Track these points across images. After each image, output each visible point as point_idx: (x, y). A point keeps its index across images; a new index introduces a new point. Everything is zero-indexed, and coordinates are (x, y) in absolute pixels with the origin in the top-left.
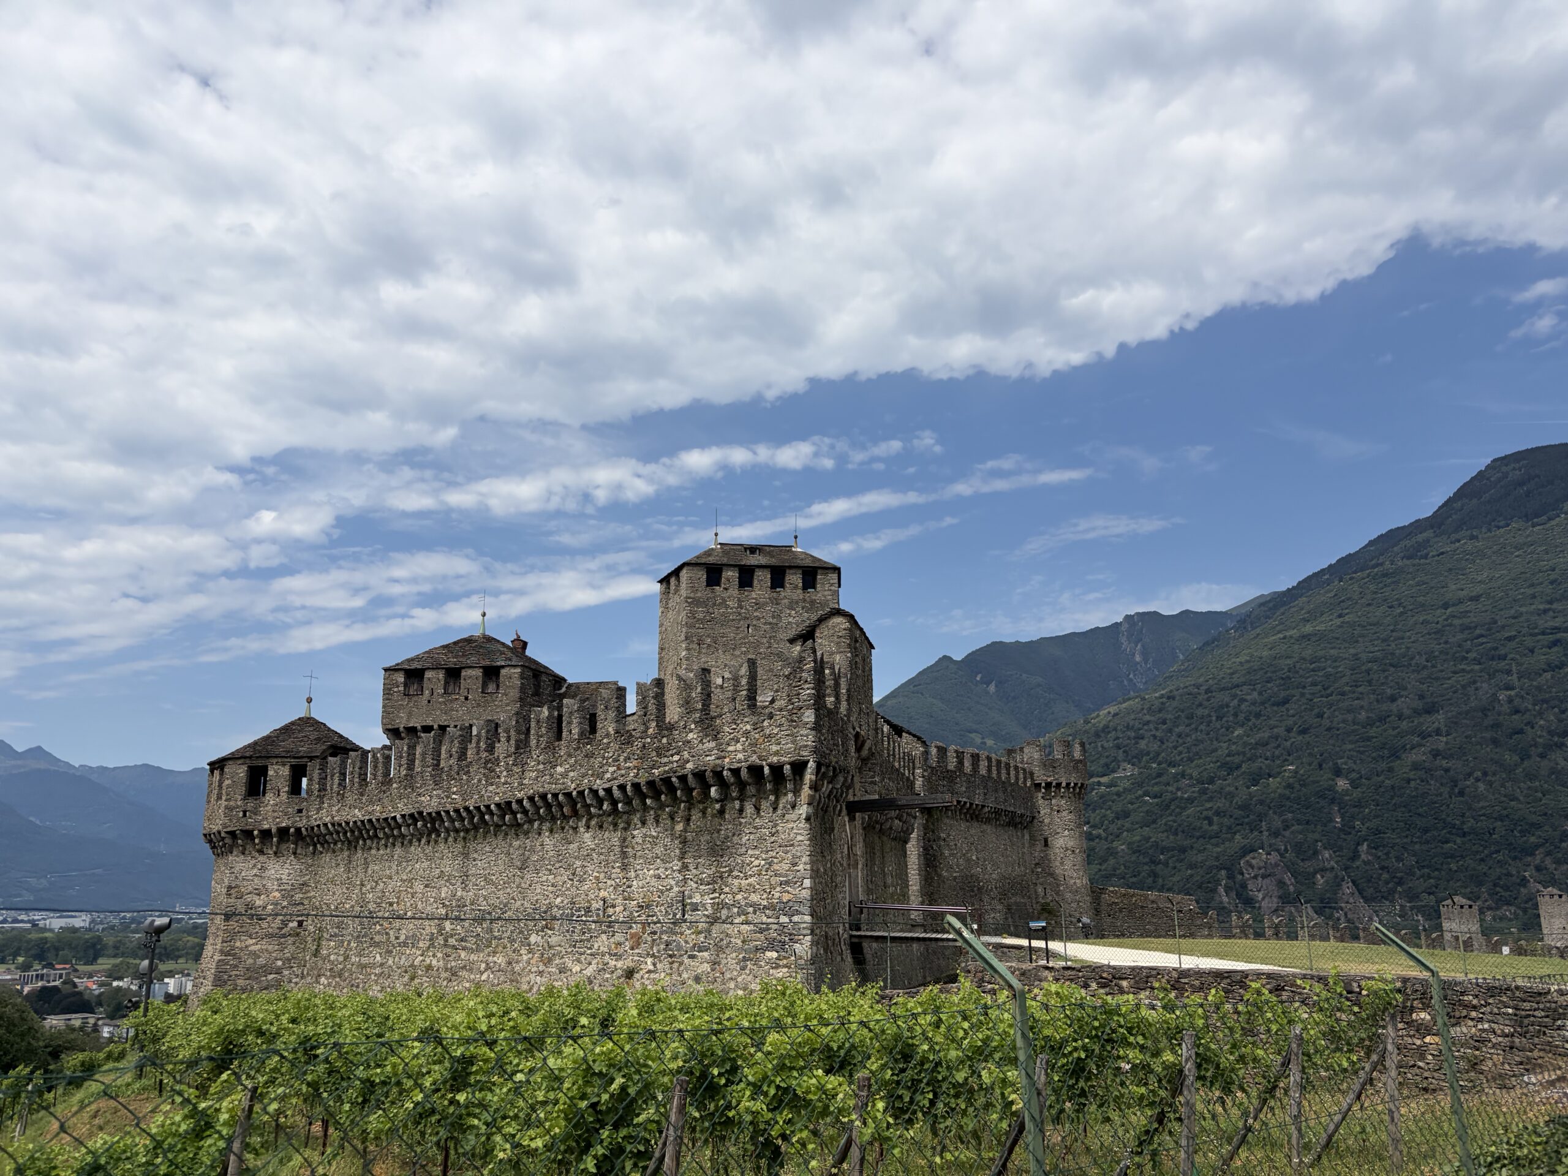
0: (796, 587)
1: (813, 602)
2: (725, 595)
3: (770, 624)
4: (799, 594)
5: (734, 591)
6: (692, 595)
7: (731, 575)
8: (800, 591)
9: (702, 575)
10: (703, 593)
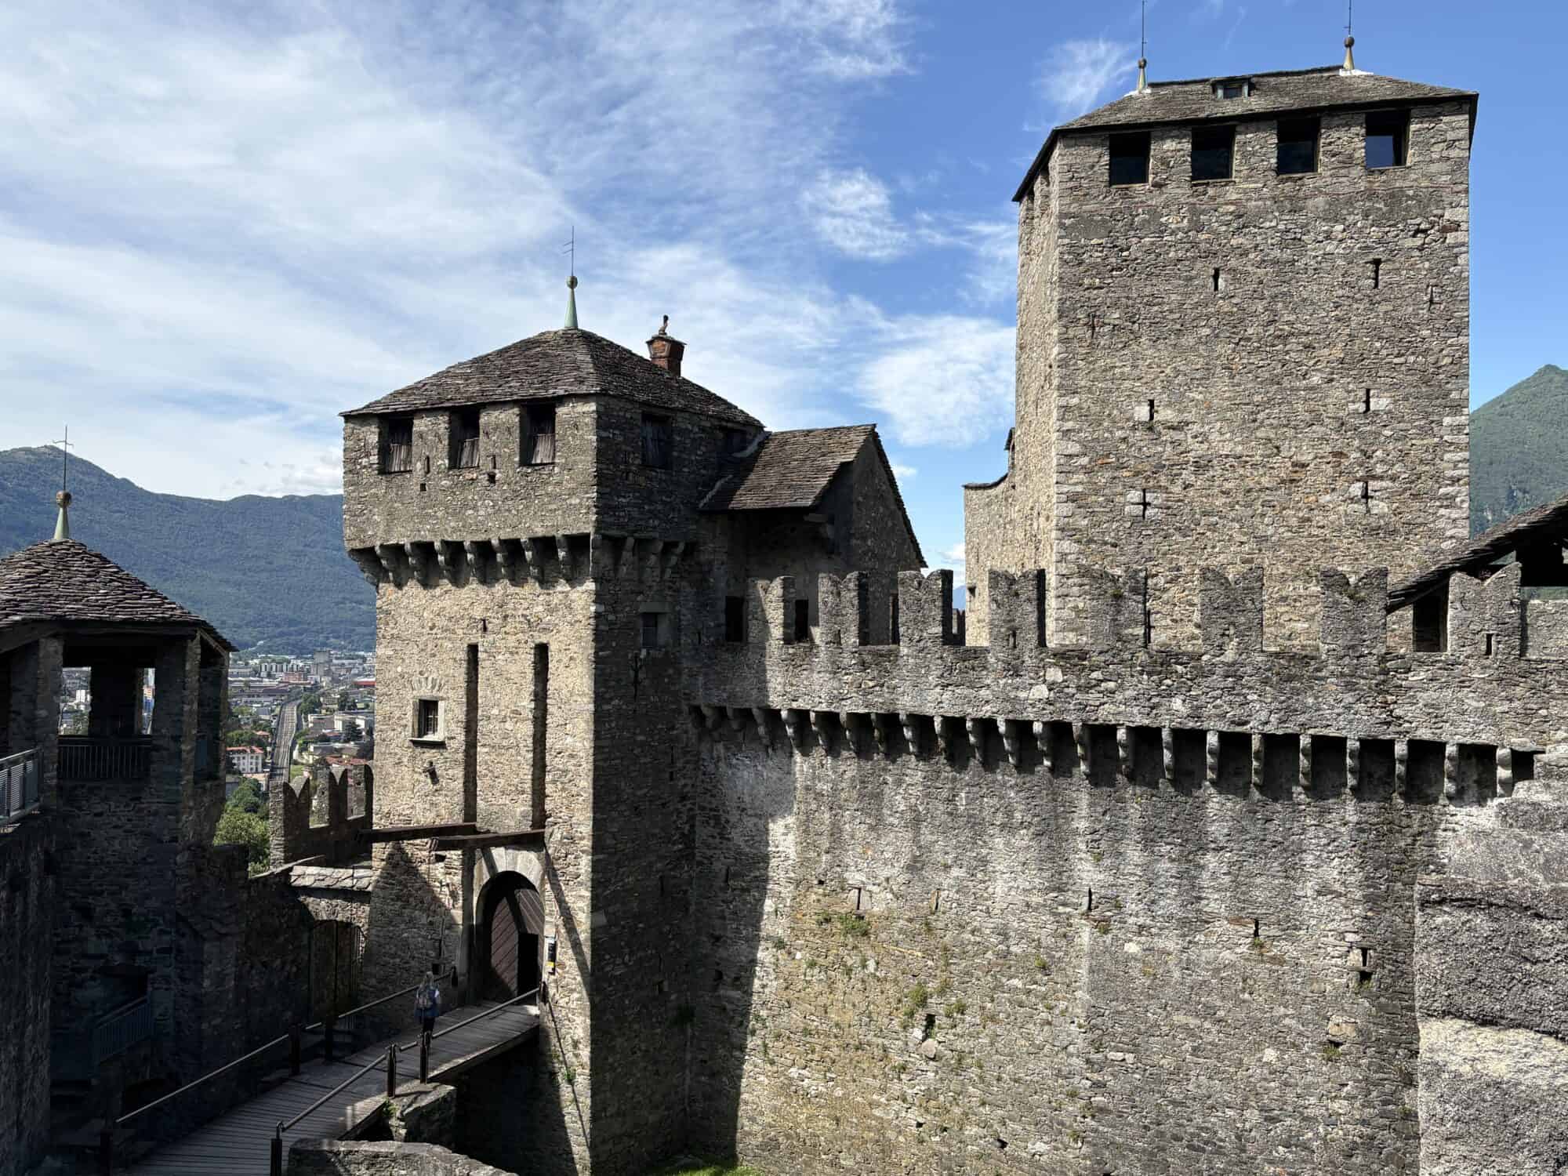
0: (1348, 162)
1: (1394, 197)
2: (1157, 200)
3: (1276, 262)
4: (1357, 179)
5: (1179, 189)
6: (1074, 208)
7: (1173, 149)
8: (1357, 171)
9: (1098, 158)
10: (1102, 201)
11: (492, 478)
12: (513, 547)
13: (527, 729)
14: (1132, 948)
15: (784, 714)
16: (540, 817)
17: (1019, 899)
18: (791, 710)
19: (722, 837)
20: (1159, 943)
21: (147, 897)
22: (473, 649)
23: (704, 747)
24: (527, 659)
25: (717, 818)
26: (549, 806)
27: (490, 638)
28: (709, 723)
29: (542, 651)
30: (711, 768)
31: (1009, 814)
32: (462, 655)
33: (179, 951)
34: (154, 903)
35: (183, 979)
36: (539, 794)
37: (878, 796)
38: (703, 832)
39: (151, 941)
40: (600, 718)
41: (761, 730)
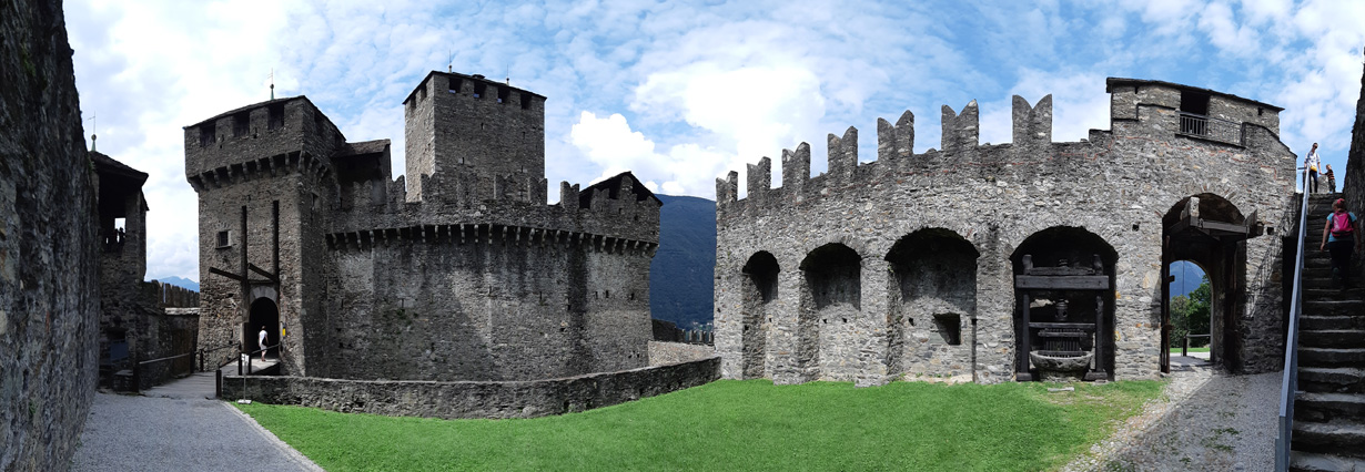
11: (255, 137)
12: (265, 162)
13: (270, 235)
14: (505, 305)
15: (371, 233)
16: (277, 270)
17: (463, 293)
18: (374, 231)
19: (340, 288)
20: (513, 303)
21: (125, 297)
22: (244, 208)
23: (331, 253)
24: (269, 208)
25: (337, 281)
26: (281, 266)
27: (252, 202)
28: (335, 241)
29: (276, 204)
30: (334, 261)
31: (460, 262)
32: (239, 211)
33: (138, 321)
34: (127, 300)
35: (140, 333)
36: (277, 261)
37: (409, 262)
38: (330, 288)
39: (127, 317)
40: (303, 228)
41: (359, 241)
